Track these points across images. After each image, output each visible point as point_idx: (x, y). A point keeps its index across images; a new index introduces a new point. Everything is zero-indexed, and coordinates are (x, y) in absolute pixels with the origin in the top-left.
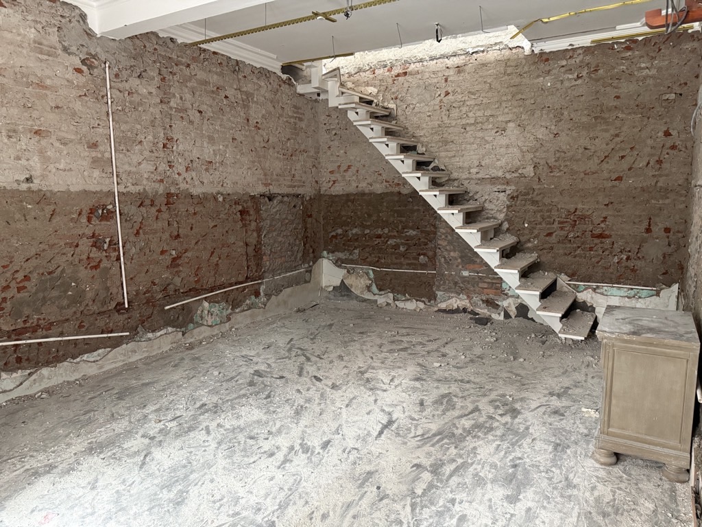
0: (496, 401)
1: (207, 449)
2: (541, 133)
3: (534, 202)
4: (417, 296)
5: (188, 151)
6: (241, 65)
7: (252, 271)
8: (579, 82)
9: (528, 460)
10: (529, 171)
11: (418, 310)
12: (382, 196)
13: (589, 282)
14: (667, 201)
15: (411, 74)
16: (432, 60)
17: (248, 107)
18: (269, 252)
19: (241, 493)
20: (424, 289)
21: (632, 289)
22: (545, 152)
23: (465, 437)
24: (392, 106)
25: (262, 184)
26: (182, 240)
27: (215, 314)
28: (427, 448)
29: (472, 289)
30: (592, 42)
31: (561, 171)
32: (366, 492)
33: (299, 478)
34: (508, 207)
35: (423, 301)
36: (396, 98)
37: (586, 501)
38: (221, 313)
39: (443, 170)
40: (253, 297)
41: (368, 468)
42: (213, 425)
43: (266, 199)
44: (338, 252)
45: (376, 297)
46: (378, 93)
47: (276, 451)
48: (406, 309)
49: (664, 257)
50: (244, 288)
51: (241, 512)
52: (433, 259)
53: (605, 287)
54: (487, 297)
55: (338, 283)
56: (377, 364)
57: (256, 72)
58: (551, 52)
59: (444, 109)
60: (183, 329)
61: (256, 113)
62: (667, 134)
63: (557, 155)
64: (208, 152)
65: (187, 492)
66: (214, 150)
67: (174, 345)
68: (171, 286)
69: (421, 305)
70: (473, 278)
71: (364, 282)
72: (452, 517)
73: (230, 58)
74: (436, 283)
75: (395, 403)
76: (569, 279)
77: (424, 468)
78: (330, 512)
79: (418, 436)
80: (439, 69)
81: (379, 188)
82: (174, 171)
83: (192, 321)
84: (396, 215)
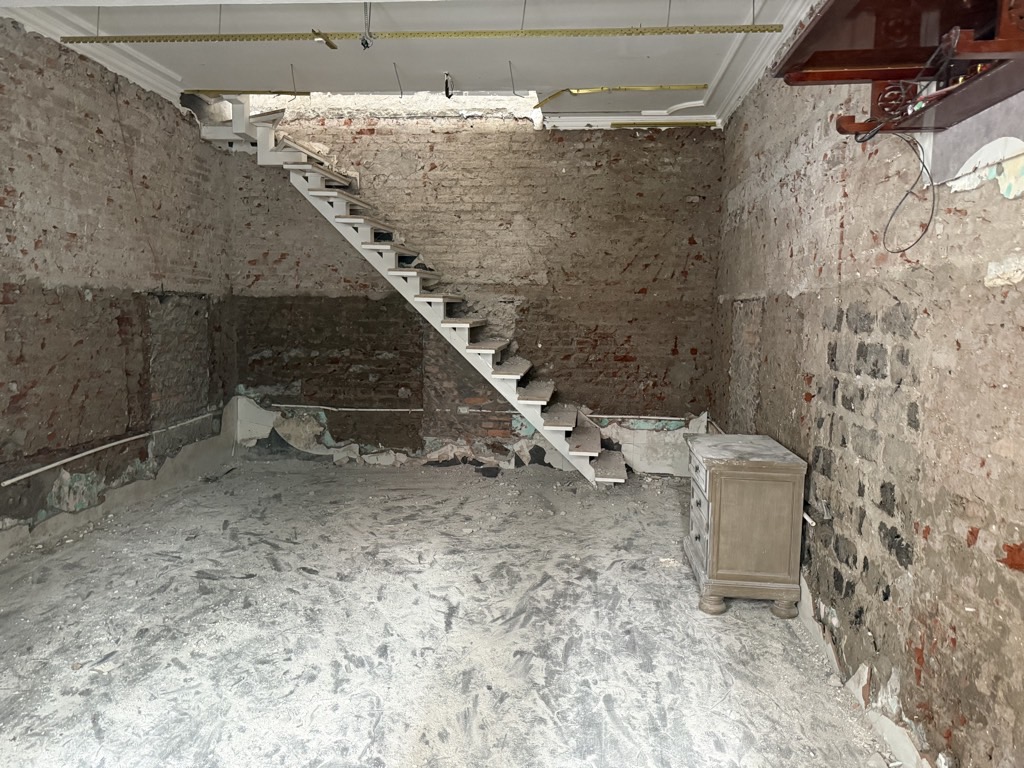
0: (563, 563)
1: (199, 689)
2: (555, 231)
3: (548, 317)
4: (396, 445)
5: (39, 214)
6: (121, 84)
7: (135, 417)
8: (598, 171)
9: (637, 623)
10: (542, 277)
11: (398, 465)
12: (339, 302)
13: (612, 414)
14: (693, 318)
15: (380, 133)
16: (412, 118)
17: (132, 151)
18: (161, 386)
19: (303, 734)
20: (406, 435)
21: (660, 420)
22: (559, 254)
23: (554, 610)
24: (353, 173)
25: (151, 275)
26: (26, 365)
27: (80, 491)
28: (517, 630)
29: (473, 430)
30: (613, 125)
31: (579, 279)
32: (477, 696)
33: (374, 698)
34: (518, 322)
35: (405, 452)
36: (359, 164)
37: (719, 654)
38: (89, 489)
39: (431, 270)
40: (138, 460)
41: (461, 668)
42: (184, 656)
43: (157, 299)
44: (266, 385)
45: (331, 452)
46: (330, 153)
47: (315, 672)
48: (379, 464)
49: (692, 382)
50: (124, 447)
51: (320, 758)
52: (418, 393)
53: (631, 420)
54: (493, 440)
55: (265, 433)
56: (386, 540)
57: (144, 97)
58: (565, 131)
59: (429, 187)
60: (30, 520)
61: (143, 163)
62: (692, 242)
63: (575, 260)
64: (70, 218)
65: (212, 752)
66: (79, 216)
67: (16, 549)
68: (10, 445)
69: (402, 458)
70: (475, 416)
71: (310, 429)
72: (596, 701)
73: (106, 69)
74: (424, 426)
75: (443, 584)
76: (591, 411)
77: (529, 654)
78: (448, 729)
79: (498, 619)
80: (421, 132)
81: (334, 290)
82: (16, 248)
83: (43, 505)
84: (361, 330)
